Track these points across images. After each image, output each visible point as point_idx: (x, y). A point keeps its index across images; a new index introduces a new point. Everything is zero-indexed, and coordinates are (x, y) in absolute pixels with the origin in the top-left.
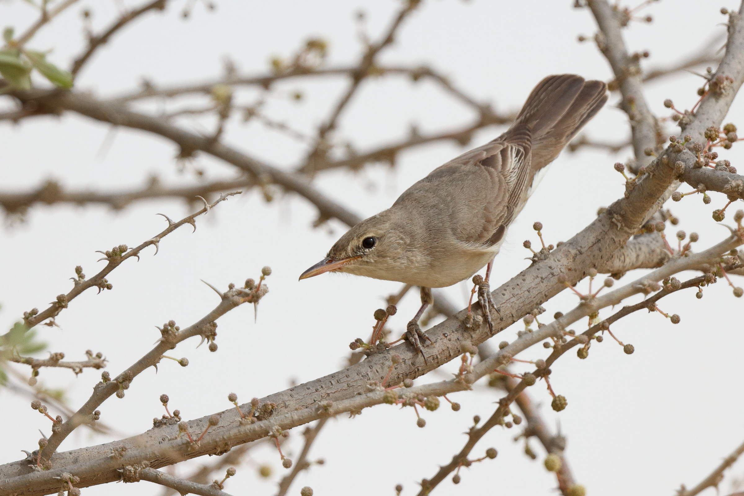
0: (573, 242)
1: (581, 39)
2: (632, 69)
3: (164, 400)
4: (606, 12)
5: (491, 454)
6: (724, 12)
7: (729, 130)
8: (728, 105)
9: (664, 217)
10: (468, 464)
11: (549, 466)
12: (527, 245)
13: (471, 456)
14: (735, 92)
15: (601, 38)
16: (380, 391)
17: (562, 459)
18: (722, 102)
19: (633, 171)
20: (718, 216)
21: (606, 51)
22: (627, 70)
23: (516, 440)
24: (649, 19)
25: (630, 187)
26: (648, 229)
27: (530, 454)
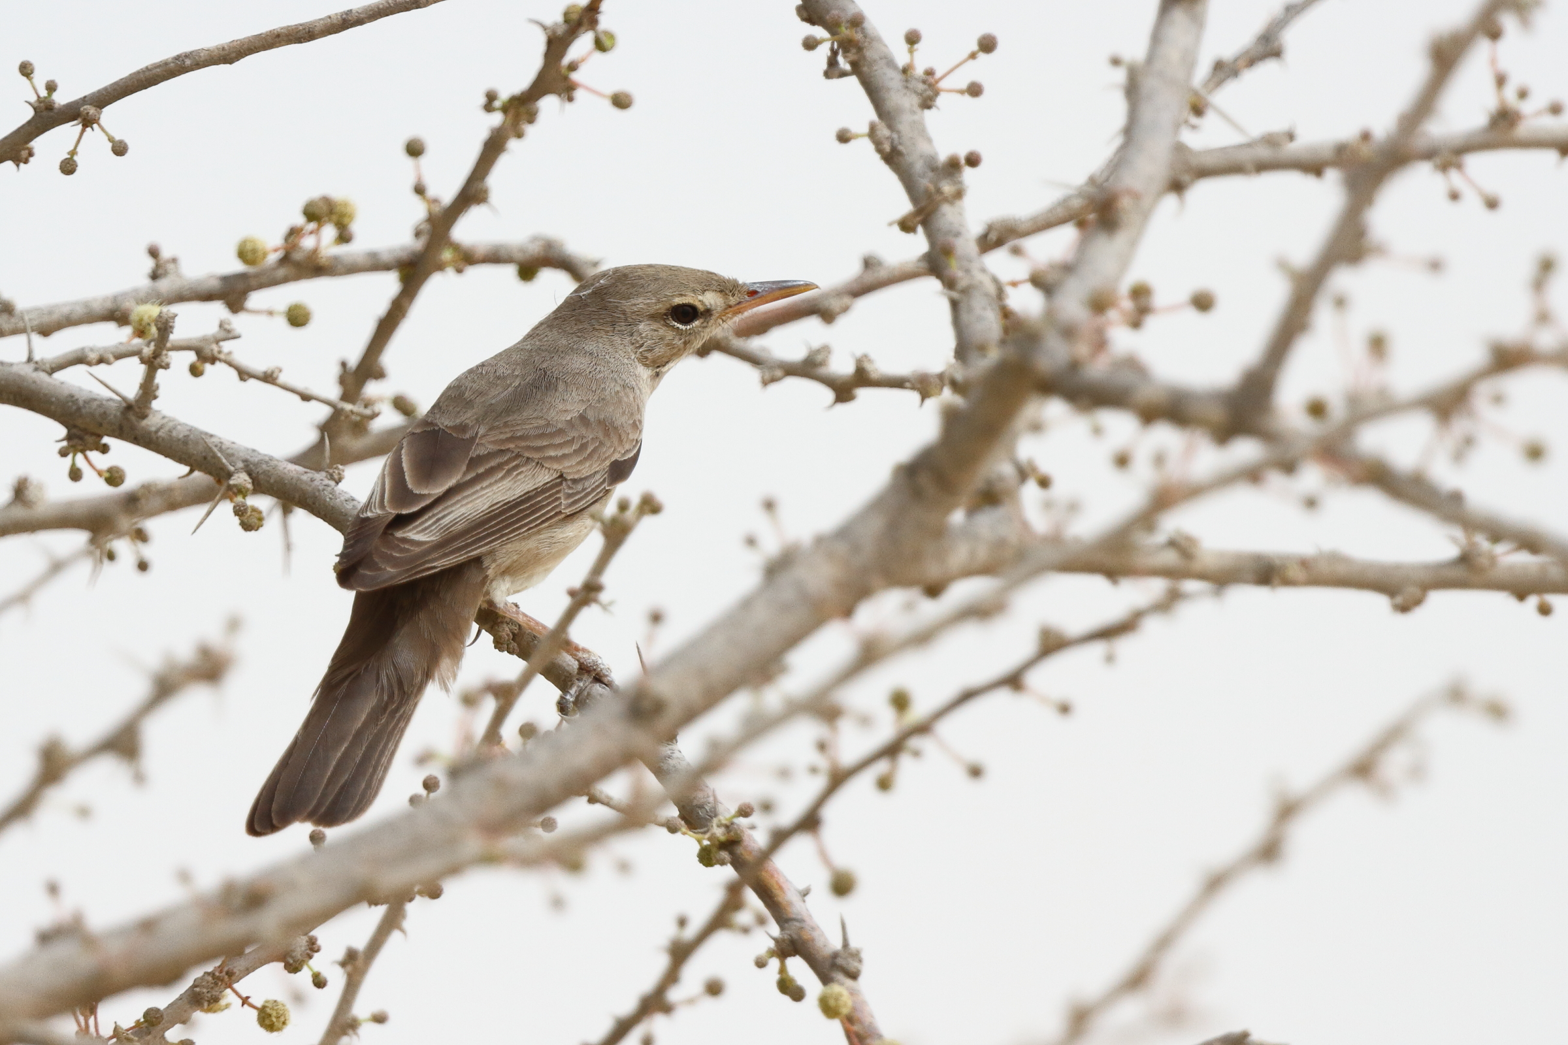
0: (844, 533)
1: (844, 137)
2: (947, 188)
3: (53, 889)
4: (891, 80)
5: (714, 989)
6: (1116, 62)
7: (1140, 293)
8: (1134, 243)
9: (1024, 473)
10: (667, 1009)
11: (829, 1008)
12: (751, 542)
13: (674, 995)
14: (1146, 215)
15: (884, 132)
16: (473, 844)
17: (853, 993)
18: (1121, 239)
19: (956, 386)
20: (1122, 461)
21: (892, 157)
22: (939, 191)
23: (761, 964)
24: (975, 90)
25: (951, 417)
26: (990, 497)
27: (790, 989)
